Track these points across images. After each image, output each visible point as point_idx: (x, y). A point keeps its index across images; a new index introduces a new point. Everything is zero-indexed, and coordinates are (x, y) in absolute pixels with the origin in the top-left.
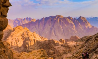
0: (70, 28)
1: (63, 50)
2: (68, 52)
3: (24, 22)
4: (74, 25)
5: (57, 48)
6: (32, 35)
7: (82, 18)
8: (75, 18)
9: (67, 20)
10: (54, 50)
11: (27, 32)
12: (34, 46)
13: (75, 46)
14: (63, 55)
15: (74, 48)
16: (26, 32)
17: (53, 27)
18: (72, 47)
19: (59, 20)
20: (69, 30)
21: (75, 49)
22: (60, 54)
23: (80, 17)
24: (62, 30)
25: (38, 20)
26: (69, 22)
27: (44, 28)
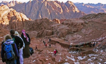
0: (58, 12)
1: (67, 30)
2: (74, 32)
3: (10, 5)
4: (62, 9)
5: (57, 26)
6: (19, 15)
7: (69, 3)
8: (62, 2)
9: (54, 4)
10: (52, 29)
11: (14, 12)
12: (22, 27)
13: (82, 24)
14: (67, 36)
15: (82, 26)
16: (12, 12)
17: (40, 11)
18: (79, 25)
19: (46, 4)
20: (56, 14)
21: (83, 28)
22: (62, 34)
23: (68, 1)
24: (50, 14)
25: (25, 3)
26: (57, 6)
27: (31, 11)
